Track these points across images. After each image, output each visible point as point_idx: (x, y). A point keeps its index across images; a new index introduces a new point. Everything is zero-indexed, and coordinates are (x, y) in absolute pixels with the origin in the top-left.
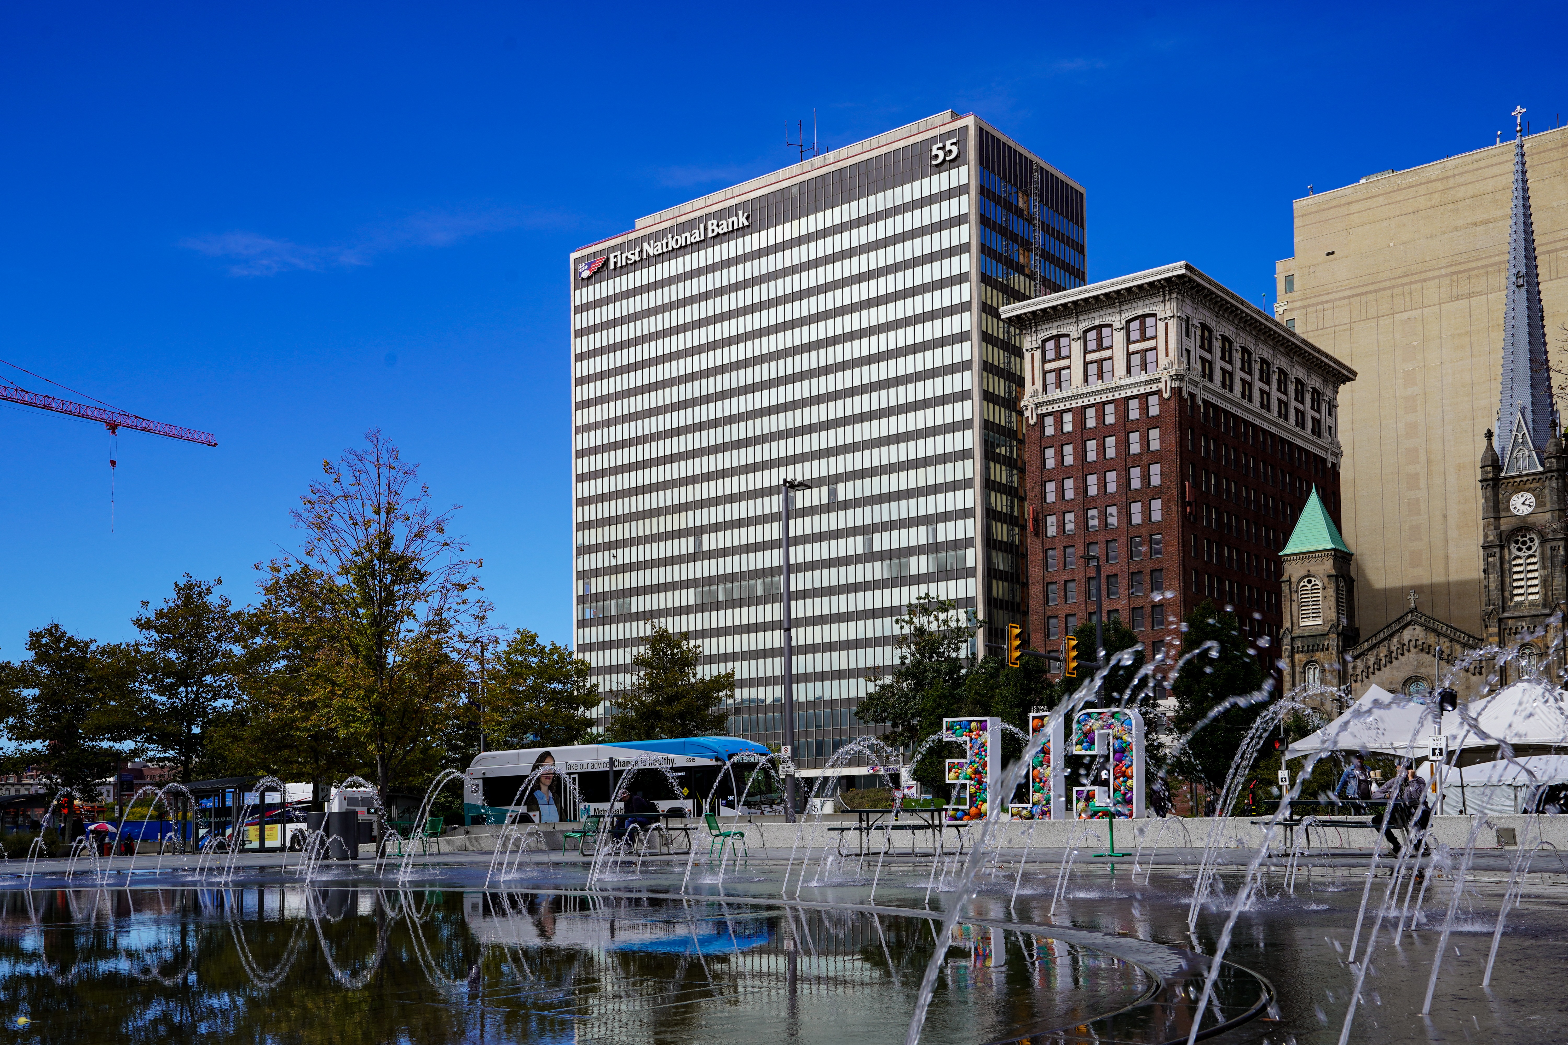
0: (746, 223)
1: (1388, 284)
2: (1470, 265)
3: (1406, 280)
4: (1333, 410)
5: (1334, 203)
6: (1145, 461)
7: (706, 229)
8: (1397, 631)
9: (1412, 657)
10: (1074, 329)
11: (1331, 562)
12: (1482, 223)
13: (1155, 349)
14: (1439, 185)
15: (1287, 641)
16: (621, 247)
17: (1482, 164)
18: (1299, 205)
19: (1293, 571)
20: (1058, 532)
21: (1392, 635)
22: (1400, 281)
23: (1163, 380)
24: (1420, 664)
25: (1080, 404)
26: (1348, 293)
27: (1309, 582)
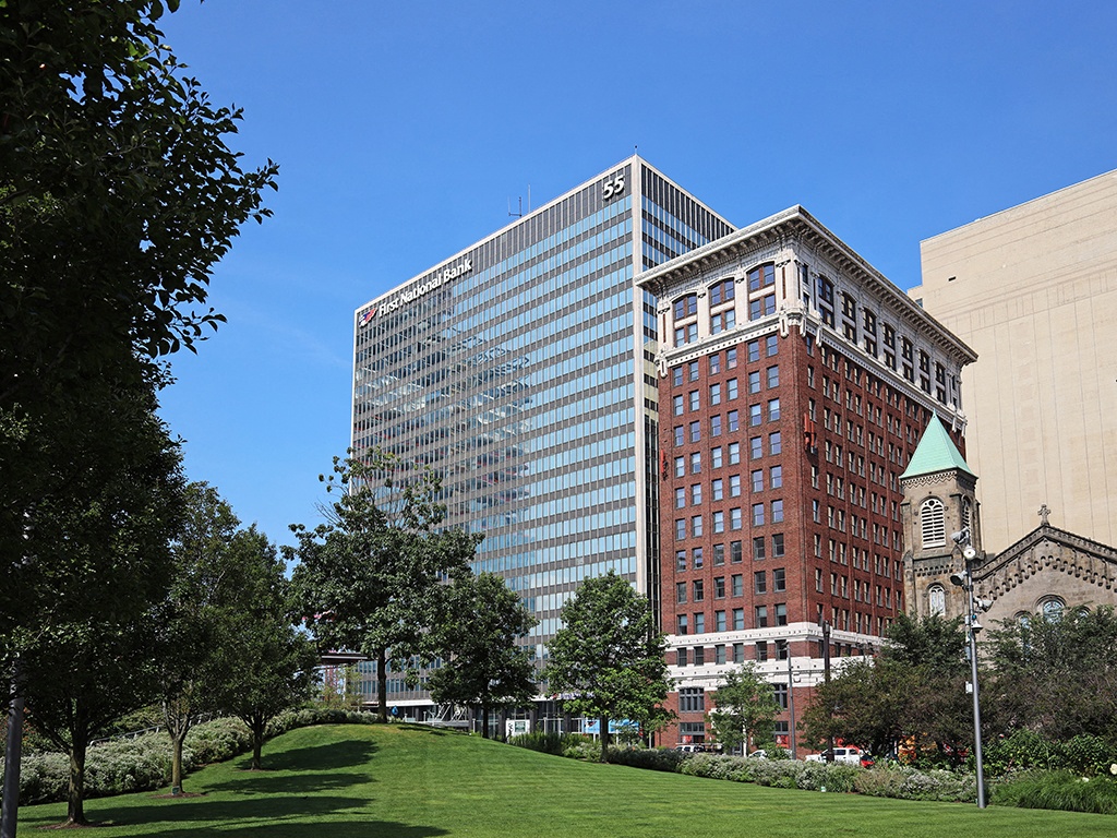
0: (470, 268)
1: (1003, 297)
2: (1073, 276)
3: (1018, 293)
4: (957, 385)
5: (954, 240)
6: (766, 398)
7: (442, 277)
8: (1029, 547)
9: (1046, 572)
10: (701, 288)
11: (954, 481)
12: (1083, 241)
13: (773, 294)
14: (1044, 216)
15: (909, 563)
16: (387, 301)
17: (1080, 194)
18: (925, 245)
19: (914, 494)
20: (686, 473)
21: (1022, 552)
22: (1013, 294)
23: (780, 320)
24: (1055, 582)
25: (705, 353)
26: (969, 308)
27: (932, 503)
